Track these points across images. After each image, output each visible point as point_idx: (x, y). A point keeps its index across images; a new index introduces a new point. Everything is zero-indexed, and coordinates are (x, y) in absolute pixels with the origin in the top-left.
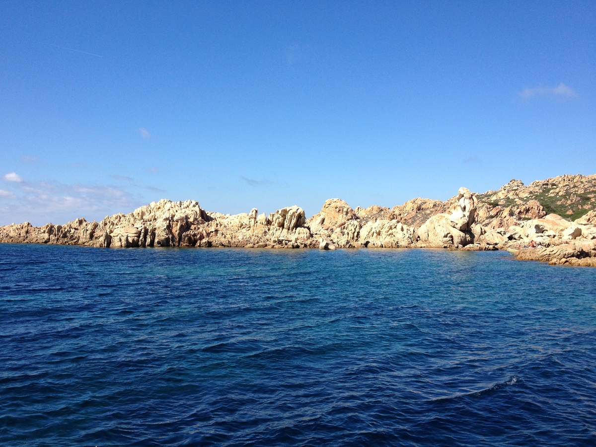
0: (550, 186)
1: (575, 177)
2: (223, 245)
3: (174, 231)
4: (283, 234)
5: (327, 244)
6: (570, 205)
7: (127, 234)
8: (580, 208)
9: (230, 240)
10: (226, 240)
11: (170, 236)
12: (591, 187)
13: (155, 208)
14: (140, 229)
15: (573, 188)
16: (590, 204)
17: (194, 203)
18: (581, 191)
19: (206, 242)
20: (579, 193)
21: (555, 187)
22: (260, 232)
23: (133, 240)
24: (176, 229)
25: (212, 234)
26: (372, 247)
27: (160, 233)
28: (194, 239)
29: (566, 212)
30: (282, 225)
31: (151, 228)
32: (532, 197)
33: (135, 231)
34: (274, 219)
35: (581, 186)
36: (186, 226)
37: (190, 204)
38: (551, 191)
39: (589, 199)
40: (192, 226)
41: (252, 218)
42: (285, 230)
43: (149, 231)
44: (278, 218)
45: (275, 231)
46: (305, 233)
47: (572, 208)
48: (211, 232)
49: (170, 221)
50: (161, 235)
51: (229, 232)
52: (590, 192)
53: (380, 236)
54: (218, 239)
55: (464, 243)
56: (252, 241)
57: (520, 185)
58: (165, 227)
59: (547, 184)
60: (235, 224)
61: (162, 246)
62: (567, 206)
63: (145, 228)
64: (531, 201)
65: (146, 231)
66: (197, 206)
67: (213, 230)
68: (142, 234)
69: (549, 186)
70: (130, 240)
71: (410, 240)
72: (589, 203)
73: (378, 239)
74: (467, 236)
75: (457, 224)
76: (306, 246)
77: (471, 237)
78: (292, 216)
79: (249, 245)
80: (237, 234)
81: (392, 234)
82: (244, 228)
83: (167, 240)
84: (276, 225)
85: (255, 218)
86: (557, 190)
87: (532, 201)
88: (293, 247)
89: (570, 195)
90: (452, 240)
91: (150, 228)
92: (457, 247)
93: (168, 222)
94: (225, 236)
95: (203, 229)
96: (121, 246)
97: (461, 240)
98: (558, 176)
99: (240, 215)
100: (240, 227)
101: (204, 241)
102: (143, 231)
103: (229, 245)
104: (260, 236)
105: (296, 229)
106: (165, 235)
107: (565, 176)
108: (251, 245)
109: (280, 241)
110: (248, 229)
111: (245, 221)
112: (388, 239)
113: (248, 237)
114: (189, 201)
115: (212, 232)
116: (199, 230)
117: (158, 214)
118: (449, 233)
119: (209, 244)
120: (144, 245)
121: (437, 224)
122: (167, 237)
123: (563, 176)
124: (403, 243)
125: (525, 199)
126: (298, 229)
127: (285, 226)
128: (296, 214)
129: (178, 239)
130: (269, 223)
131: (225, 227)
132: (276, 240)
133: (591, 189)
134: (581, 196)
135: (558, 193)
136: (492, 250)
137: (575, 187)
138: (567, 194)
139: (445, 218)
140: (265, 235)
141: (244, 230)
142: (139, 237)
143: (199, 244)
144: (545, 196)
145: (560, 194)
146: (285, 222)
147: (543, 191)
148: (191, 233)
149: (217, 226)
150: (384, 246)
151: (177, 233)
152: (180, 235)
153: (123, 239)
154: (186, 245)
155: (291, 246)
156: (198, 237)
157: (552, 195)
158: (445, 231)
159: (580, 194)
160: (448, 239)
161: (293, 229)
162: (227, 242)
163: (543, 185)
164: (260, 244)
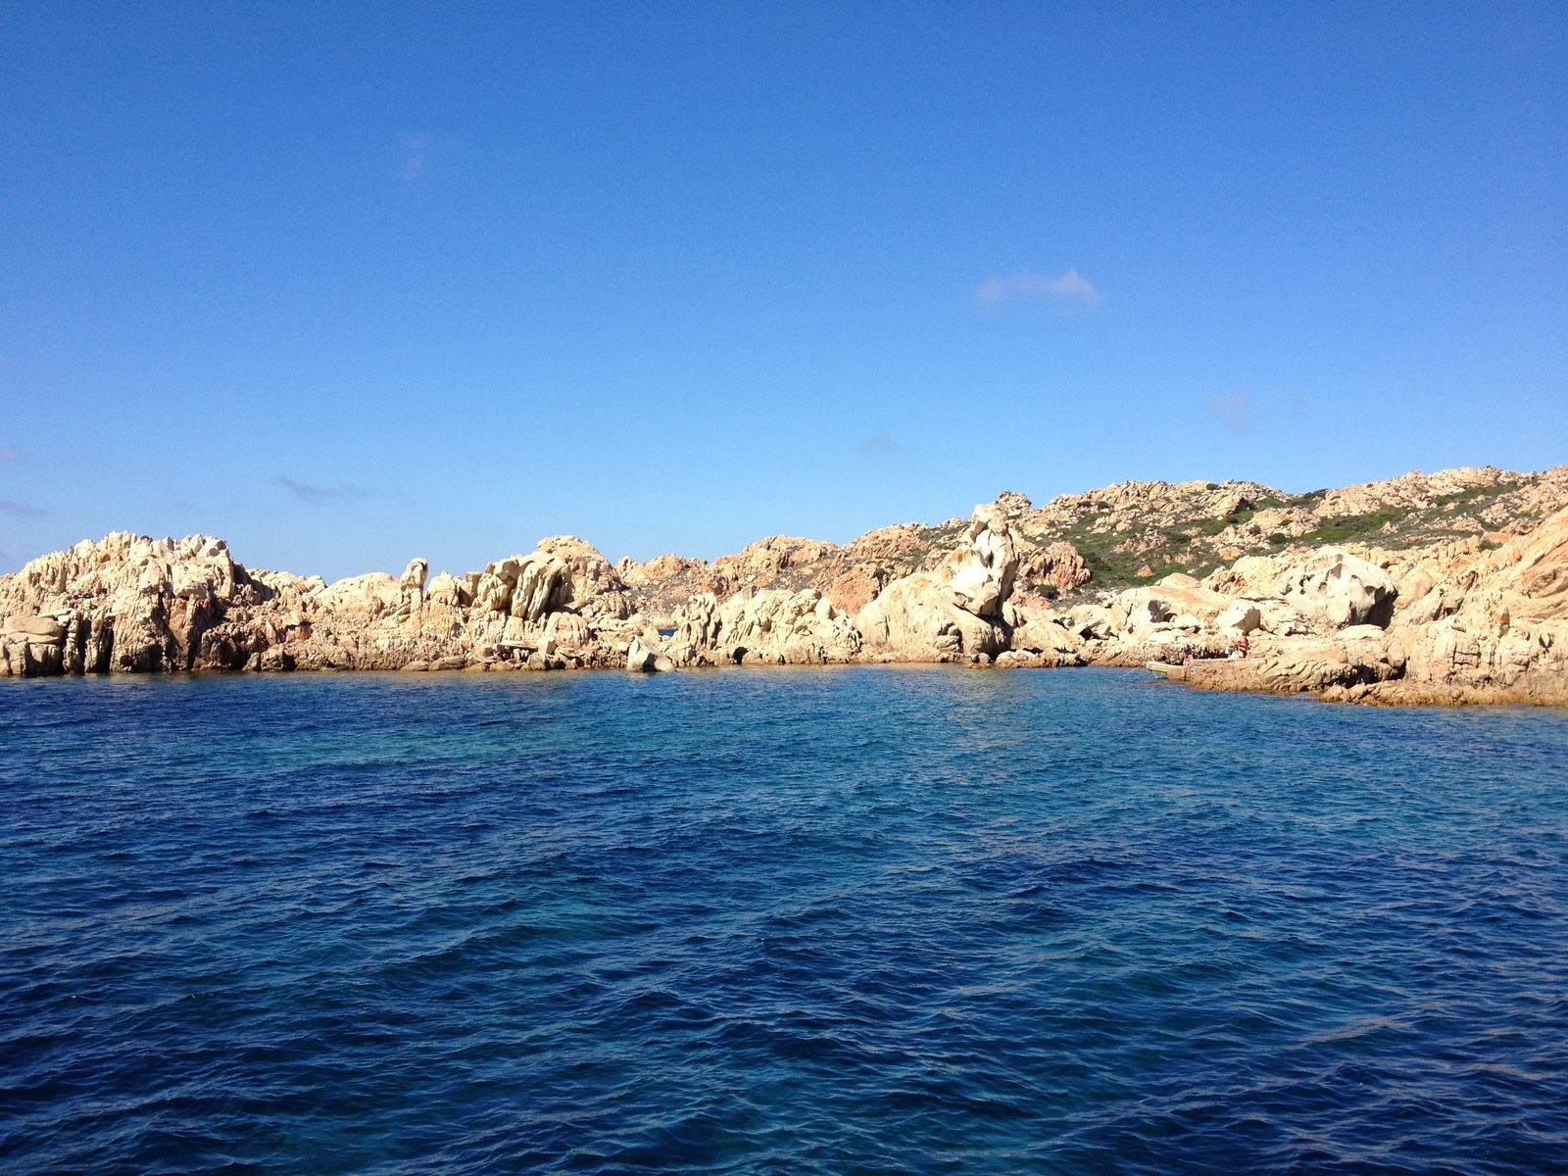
0: (1094, 509)
1: (1151, 487)
2: (330, 665)
3: (174, 624)
4: (512, 631)
5: (652, 658)
6: (1144, 555)
7: (26, 635)
8: (1168, 561)
9: (353, 650)
10: (340, 649)
11: (163, 641)
12: (1190, 511)
13: (92, 558)
14: (62, 620)
15: (1148, 513)
16: (1191, 552)
17: (212, 543)
18: (1167, 522)
19: (277, 658)
20: (1162, 525)
21: (1106, 510)
22: (442, 625)
23: (46, 654)
24: (181, 621)
25: (290, 632)
26: (756, 664)
27: (128, 631)
28: (239, 648)
29: (1136, 570)
30: (504, 606)
31: (100, 617)
32: (1054, 534)
33: (47, 626)
34: (481, 588)
35: (1167, 510)
36: (212, 612)
37: (199, 548)
38: (1099, 521)
39: (1186, 540)
40: (230, 610)
41: (411, 586)
42: (514, 621)
43: (93, 625)
44: (493, 586)
45: (484, 623)
46: (575, 628)
47: (1149, 562)
48: (288, 627)
49: (161, 596)
50: (132, 637)
51: (342, 628)
52: (1187, 523)
53: (770, 635)
54: (315, 647)
55: (992, 649)
56: (419, 650)
57: (1023, 504)
58: (148, 615)
59: (1088, 505)
60: (356, 605)
61: (137, 670)
62: (1138, 557)
63: (80, 617)
64: (1055, 545)
65: (84, 627)
66: (223, 552)
67: (295, 621)
68: (71, 635)
69: (1092, 509)
70: (37, 654)
71: (853, 642)
72: (1188, 549)
73: (766, 640)
74: (997, 630)
75: (971, 600)
76: (580, 663)
77: (1005, 634)
78: (534, 581)
79: (415, 663)
80: (374, 634)
81: (805, 628)
82: (388, 614)
83: (153, 651)
84: (488, 603)
85: (421, 587)
86: (1113, 519)
87: (1059, 544)
88: (548, 666)
89: (1144, 530)
90: (959, 642)
91: (96, 617)
92: (977, 660)
93: (155, 598)
94: (336, 639)
95: (261, 618)
96: (10, 672)
97: (983, 640)
98: (1113, 485)
99: (367, 578)
100: (377, 612)
101: (272, 652)
102: (73, 626)
103: (349, 665)
104: (442, 636)
105: (547, 617)
106: (147, 639)
107: (1128, 484)
108: (422, 663)
109: (506, 651)
110: (401, 618)
111: (390, 594)
112: (795, 642)
113: (406, 640)
114: (196, 538)
115: (293, 627)
116: (252, 623)
117: (108, 575)
118: (952, 624)
119: (288, 663)
120: (78, 668)
121: (912, 602)
122: (153, 642)
123: (1124, 486)
124: (838, 652)
125: (1038, 539)
126: (555, 616)
127: (514, 608)
128: (549, 575)
129: (186, 650)
130: (464, 599)
131: (329, 612)
132: (495, 647)
133: (1190, 517)
134: (1169, 534)
135: (1114, 526)
136: (1075, 665)
137: (1152, 510)
138: (1136, 530)
139: (932, 586)
140: (455, 635)
141: (390, 621)
142: (61, 643)
143: (254, 664)
144: (1086, 532)
145: (1120, 527)
146: (515, 597)
147: (1081, 521)
148: (229, 630)
149: (304, 610)
150: (787, 660)
151: (185, 631)
152: (194, 637)
153: (16, 652)
154: (214, 668)
155: (540, 665)
156: (250, 642)
157: (1102, 530)
158: (942, 619)
159: (1166, 527)
160: (949, 638)
161: (538, 615)
162: (344, 655)
163: (1080, 505)
164: (446, 659)
